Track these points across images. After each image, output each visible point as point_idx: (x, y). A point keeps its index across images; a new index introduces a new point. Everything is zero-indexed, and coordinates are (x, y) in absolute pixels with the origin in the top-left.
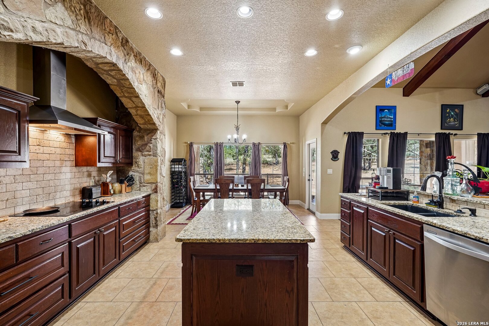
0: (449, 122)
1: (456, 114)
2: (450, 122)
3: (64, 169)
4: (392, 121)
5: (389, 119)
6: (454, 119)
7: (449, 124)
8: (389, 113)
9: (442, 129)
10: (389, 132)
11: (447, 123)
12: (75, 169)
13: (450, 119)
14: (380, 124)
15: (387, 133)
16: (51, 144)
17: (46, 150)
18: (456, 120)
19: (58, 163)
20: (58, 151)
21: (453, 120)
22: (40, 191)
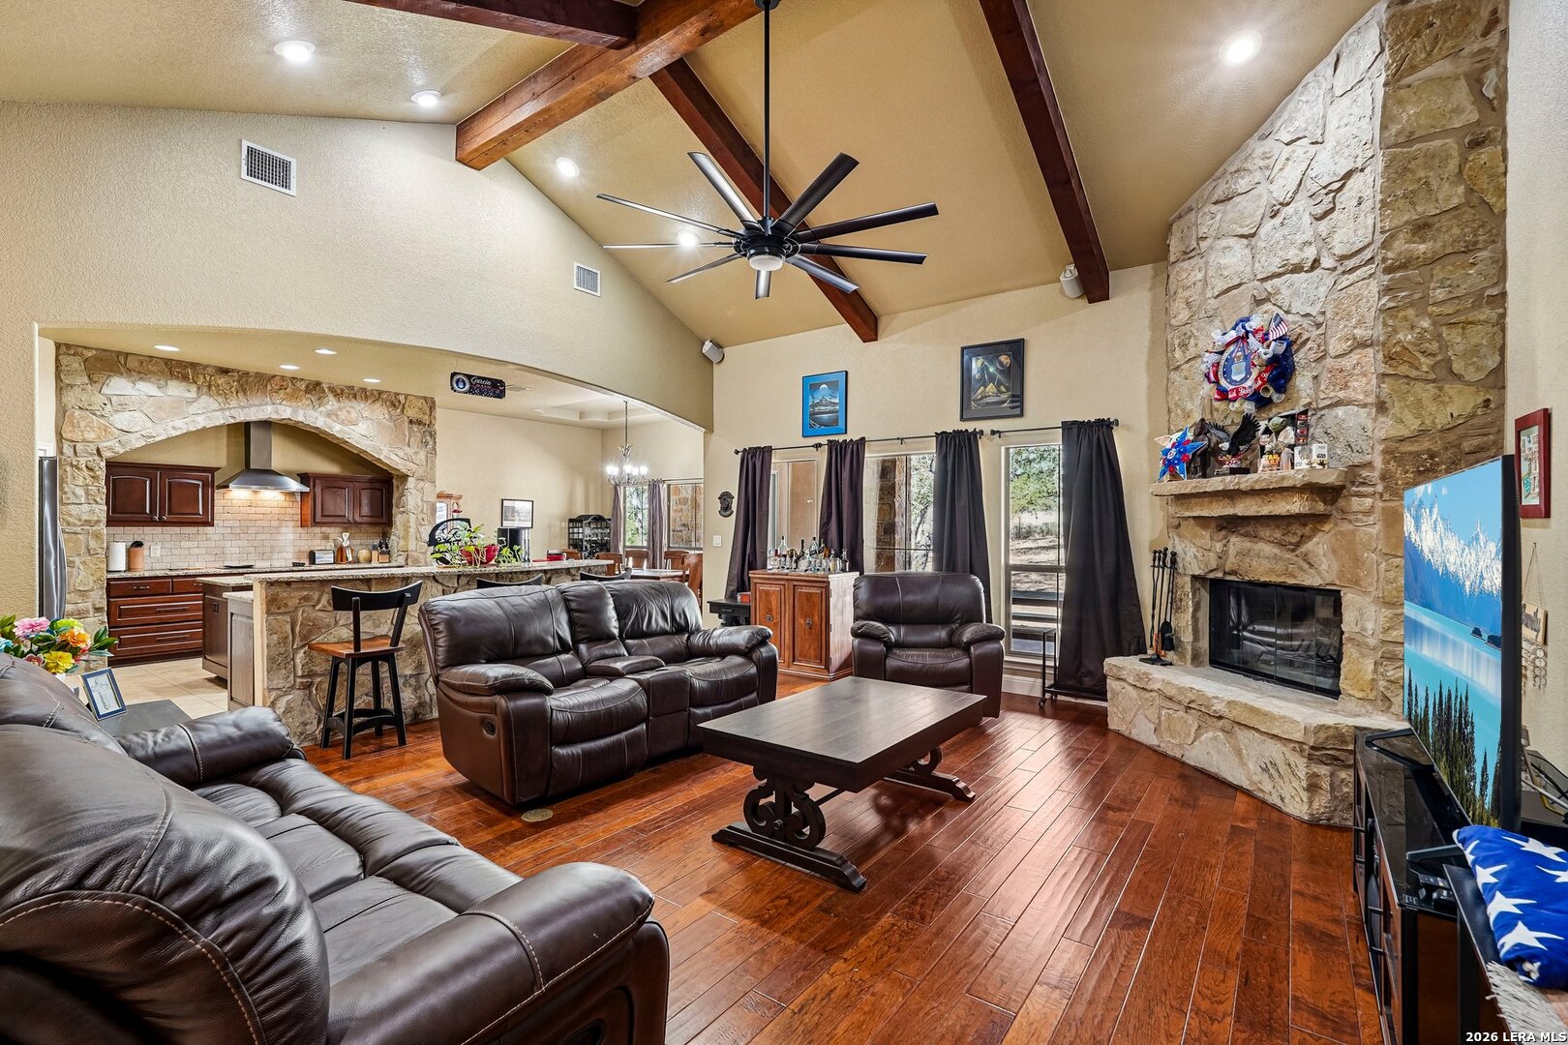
0: (982, 398)
1: (1006, 371)
2: (986, 397)
3: (283, 530)
4: (837, 412)
5: (829, 408)
6: (998, 387)
7: (984, 401)
8: (830, 392)
9: (962, 419)
10: (824, 440)
11: (974, 401)
12: (300, 530)
13: (985, 387)
14: (812, 423)
15: (820, 445)
16: (266, 504)
17: (259, 510)
18: (1003, 389)
19: (275, 524)
20: (276, 510)
21: (995, 390)
22: (252, 550)
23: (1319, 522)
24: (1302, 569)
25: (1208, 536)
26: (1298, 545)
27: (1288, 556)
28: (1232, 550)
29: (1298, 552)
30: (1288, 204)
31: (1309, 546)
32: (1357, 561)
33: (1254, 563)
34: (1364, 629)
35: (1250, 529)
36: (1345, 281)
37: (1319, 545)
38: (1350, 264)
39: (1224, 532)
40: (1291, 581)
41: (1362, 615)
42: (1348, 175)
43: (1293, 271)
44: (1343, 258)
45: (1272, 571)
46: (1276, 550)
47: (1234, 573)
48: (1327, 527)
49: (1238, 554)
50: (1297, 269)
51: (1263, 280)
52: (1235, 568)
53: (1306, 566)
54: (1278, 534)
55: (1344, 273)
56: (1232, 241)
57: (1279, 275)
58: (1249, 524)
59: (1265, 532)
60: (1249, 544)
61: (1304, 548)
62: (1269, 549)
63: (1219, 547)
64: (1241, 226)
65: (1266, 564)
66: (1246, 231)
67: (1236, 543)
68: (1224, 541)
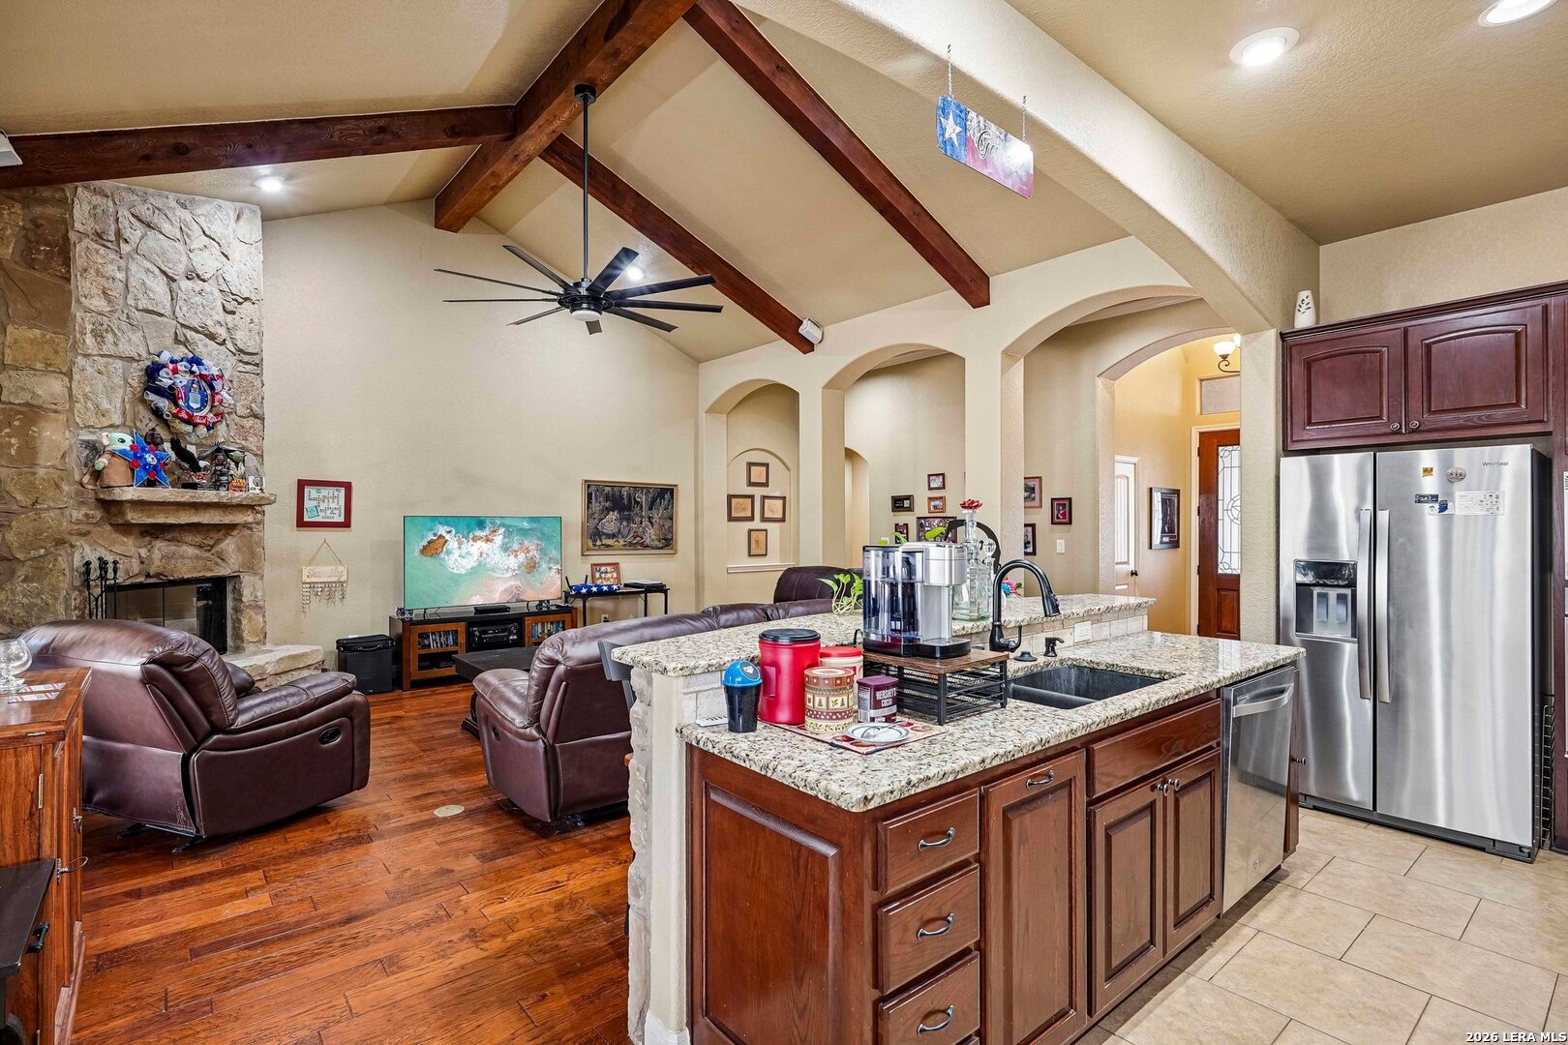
23: (230, 529)
24: (217, 564)
25: (131, 543)
26: (212, 546)
27: (207, 555)
28: (157, 555)
29: (213, 551)
30: (204, 281)
31: (223, 545)
32: (253, 554)
33: (179, 565)
34: (256, 597)
35: (176, 534)
36: (241, 367)
37: (229, 545)
38: (246, 358)
39: (148, 538)
40: (209, 574)
41: (255, 588)
42: (246, 299)
43: (206, 335)
44: (241, 351)
45: (195, 568)
46: (197, 551)
47: (158, 575)
48: (235, 533)
49: (163, 557)
50: (212, 337)
51: (183, 325)
52: (161, 570)
53: (220, 561)
54: (198, 539)
55: (241, 361)
56: (157, 271)
57: (197, 331)
58: (174, 531)
59: (189, 538)
60: (174, 548)
61: (217, 548)
62: (191, 551)
63: (143, 552)
64: (163, 262)
65: (189, 563)
66: (170, 272)
67: (161, 547)
68: (149, 547)
